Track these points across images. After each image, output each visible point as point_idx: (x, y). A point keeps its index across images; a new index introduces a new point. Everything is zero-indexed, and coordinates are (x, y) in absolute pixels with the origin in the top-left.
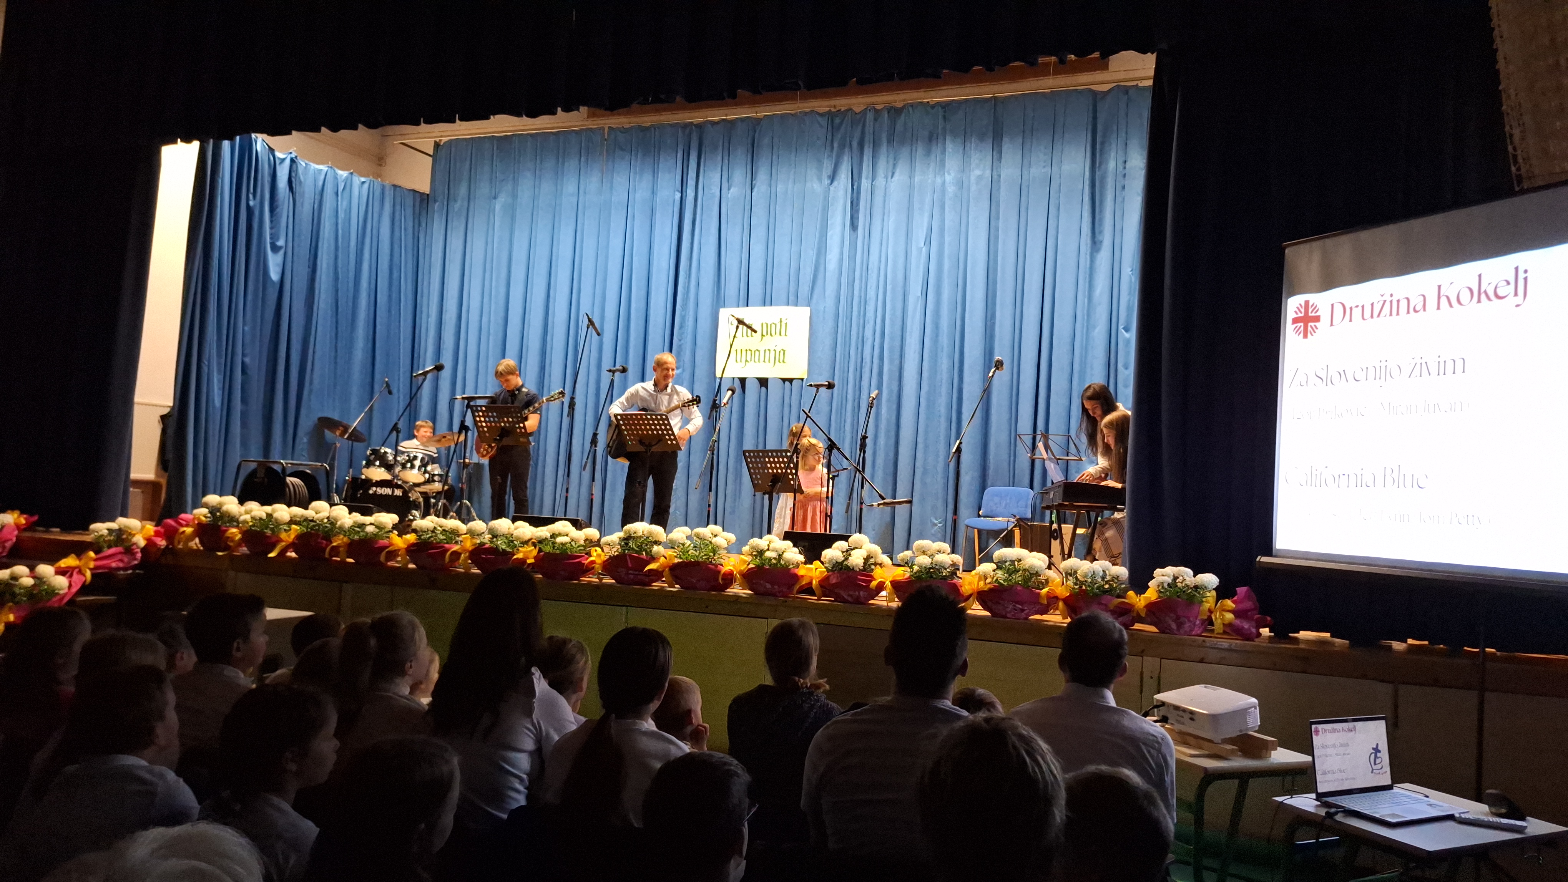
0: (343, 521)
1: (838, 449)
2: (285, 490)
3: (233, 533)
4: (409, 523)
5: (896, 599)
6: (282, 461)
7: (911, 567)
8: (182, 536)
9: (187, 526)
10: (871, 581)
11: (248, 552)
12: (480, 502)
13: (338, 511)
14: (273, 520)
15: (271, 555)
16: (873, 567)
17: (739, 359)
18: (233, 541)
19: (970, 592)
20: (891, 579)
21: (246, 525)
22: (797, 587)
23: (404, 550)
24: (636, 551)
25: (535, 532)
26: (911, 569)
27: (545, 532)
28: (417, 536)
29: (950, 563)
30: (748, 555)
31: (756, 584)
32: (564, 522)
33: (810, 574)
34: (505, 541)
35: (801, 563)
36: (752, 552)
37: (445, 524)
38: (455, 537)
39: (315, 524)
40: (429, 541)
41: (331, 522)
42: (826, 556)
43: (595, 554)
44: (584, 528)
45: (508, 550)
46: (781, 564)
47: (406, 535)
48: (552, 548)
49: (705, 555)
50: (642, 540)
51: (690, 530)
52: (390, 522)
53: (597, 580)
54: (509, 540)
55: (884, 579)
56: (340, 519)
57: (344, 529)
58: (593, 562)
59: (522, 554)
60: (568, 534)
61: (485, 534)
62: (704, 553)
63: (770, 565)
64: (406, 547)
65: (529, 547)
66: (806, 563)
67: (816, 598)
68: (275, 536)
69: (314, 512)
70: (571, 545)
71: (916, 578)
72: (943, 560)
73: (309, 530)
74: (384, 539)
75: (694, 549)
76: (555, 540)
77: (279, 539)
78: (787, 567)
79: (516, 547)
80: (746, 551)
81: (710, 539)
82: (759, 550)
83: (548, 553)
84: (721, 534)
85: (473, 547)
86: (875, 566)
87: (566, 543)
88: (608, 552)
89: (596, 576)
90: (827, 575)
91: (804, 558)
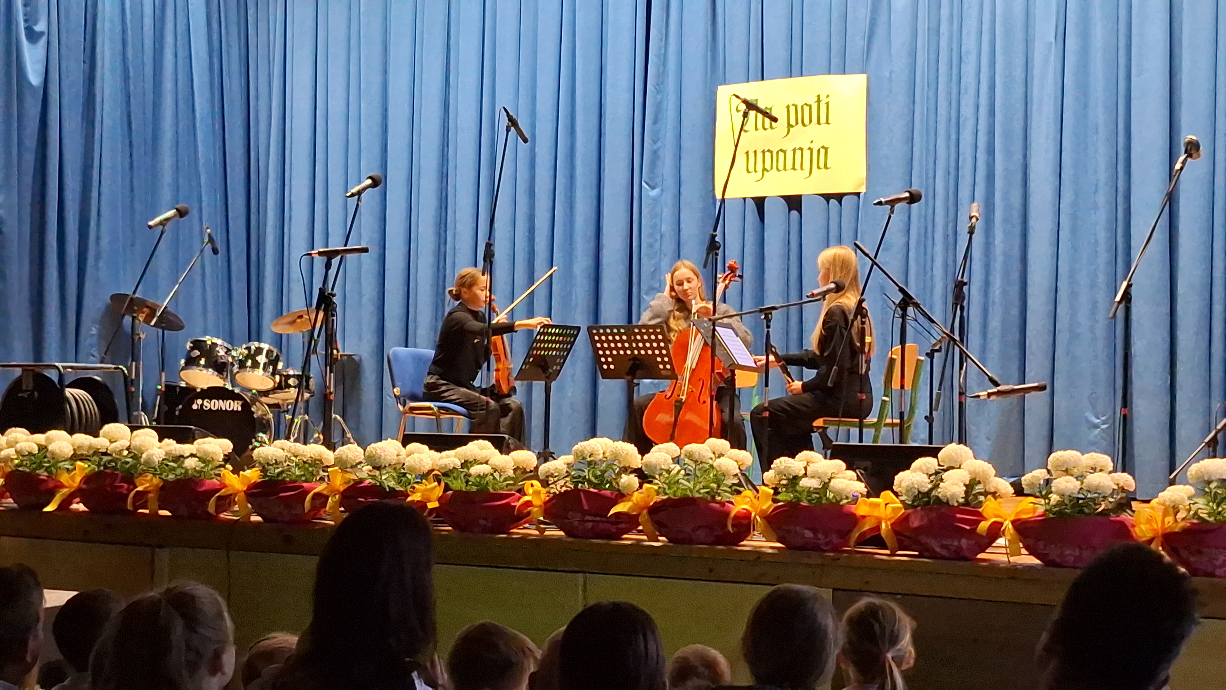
0: (150, 451)
1: (917, 305)
2: (63, 409)
4: (249, 453)
5: (1024, 551)
6: (57, 364)
7: (1045, 497)
10: (979, 522)
11: (16, 505)
12: (358, 416)
13: (142, 438)
14: (48, 455)
15: (48, 509)
16: (982, 498)
17: (751, 168)
19: (1149, 535)
20: (1012, 518)
21: (10, 463)
22: (855, 535)
23: (243, 494)
24: (595, 486)
25: (437, 459)
26: (1047, 501)
27: (452, 459)
28: (261, 471)
29: (1116, 487)
30: (774, 486)
31: (789, 531)
32: (481, 442)
33: (876, 514)
34: (394, 475)
35: (860, 495)
36: (780, 480)
37: (301, 452)
38: (318, 471)
39: (109, 458)
40: (280, 478)
41: (132, 454)
42: (901, 482)
43: (531, 491)
44: (514, 450)
45: (399, 488)
46: (827, 499)
47: (244, 471)
48: (465, 484)
49: (704, 488)
50: (604, 465)
51: (678, 448)
52: (221, 451)
53: (537, 532)
54: (400, 473)
55: (1001, 517)
56: (147, 450)
57: (153, 465)
58: (529, 504)
59: (419, 494)
60: (488, 461)
61: (362, 465)
62: (702, 484)
63: (809, 501)
64: (245, 489)
65: (430, 483)
66: (868, 495)
67: (888, 552)
68: (53, 479)
69: (107, 441)
70: (494, 478)
71: (1051, 516)
72: (1101, 484)
73: (102, 468)
74: (213, 478)
75: (686, 477)
76: (468, 469)
77: (59, 484)
78: (838, 502)
79: (410, 484)
80: (770, 480)
81: (711, 462)
82: (791, 477)
83: (461, 491)
84: (729, 453)
85: (346, 486)
86: (986, 497)
87: (487, 475)
88: (552, 488)
89: (534, 527)
90: (903, 514)
91: (866, 487)
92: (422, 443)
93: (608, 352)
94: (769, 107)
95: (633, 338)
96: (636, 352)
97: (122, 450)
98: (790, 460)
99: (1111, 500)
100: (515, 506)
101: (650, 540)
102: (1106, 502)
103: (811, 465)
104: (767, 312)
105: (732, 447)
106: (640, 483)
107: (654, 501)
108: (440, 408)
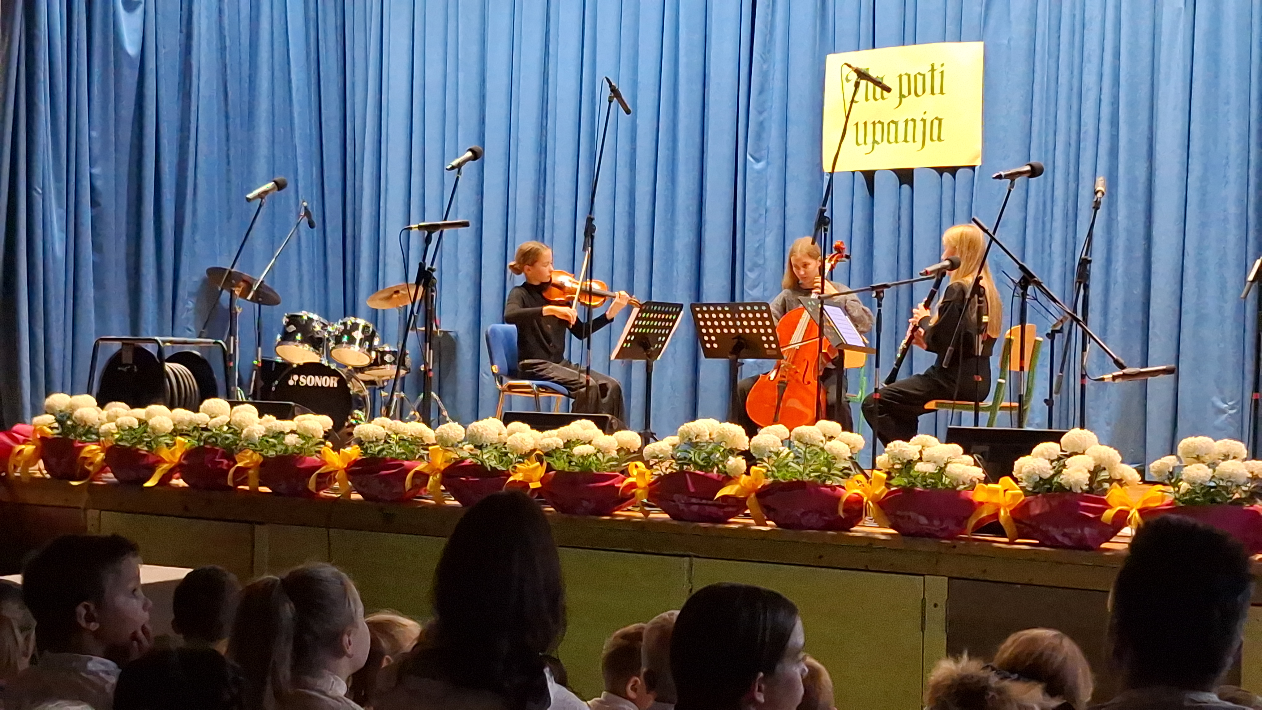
0: (251, 427)
1: (1038, 284)
2: (163, 383)
3: (91, 451)
4: (349, 430)
6: (157, 338)
7: (1175, 485)
8: (19, 458)
9: (25, 442)
10: (1104, 510)
11: (115, 480)
12: (454, 394)
13: (243, 413)
14: (149, 430)
15: (149, 484)
16: (1106, 485)
17: (861, 139)
18: (91, 464)
20: (1139, 506)
21: (110, 438)
22: (972, 522)
23: (343, 471)
24: (701, 468)
25: (539, 438)
26: (1177, 489)
27: (555, 438)
28: (361, 449)
29: (1250, 475)
30: (887, 470)
31: (902, 517)
32: (584, 421)
33: (994, 500)
34: (495, 453)
35: (978, 481)
36: (893, 465)
37: (402, 430)
38: (418, 450)
39: (210, 434)
40: (380, 456)
41: (232, 430)
42: (1021, 468)
43: (635, 472)
44: (617, 430)
45: (500, 468)
46: (942, 484)
47: (344, 448)
48: (567, 464)
49: (815, 471)
50: (710, 447)
51: (787, 430)
52: (321, 428)
53: (641, 515)
54: (501, 453)
55: (1127, 505)
56: (247, 426)
57: (253, 442)
58: (633, 485)
59: (521, 474)
60: (591, 441)
61: (464, 443)
62: (812, 467)
63: (923, 486)
64: (346, 466)
65: (532, 464)
66: (986, 481)
67: (1007, 540)
68: (153, 454)
69: (208, 416)
70: (598, 459)
71: (1181, 505)
72: (1235, 472)
73: (202, 444)
74: (312, 455)
75: (795, 461)
76: (572, 450)
77: (159, 459)
78: (954, 488)
79: (511, 464)
80: (883, 464)
81: (821, 445)
82: (905, 461)
83: (562, 472)
84: (840, 436)
85: (448, 465)
86: (1111, 485)
87: (590, 456)
88: (657, 469)
89: (639, 508)
90: (1024, 500)
91: (984, 472)
92: (523, 422)
93: (711, 331)
94: (880, 76)
95: (737, 316)
96: (740, 331)
97: (222, 426)
98: (905, 443)
99: (1244, 488)
100: (619, 487)
101: (758, 525)
102: (1240, 491)
103: (927, 449)
104: (879, 290)
105: (844, 429)
106: (747, 465)
107: (762, 484)
108: (539, 386)
